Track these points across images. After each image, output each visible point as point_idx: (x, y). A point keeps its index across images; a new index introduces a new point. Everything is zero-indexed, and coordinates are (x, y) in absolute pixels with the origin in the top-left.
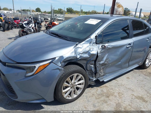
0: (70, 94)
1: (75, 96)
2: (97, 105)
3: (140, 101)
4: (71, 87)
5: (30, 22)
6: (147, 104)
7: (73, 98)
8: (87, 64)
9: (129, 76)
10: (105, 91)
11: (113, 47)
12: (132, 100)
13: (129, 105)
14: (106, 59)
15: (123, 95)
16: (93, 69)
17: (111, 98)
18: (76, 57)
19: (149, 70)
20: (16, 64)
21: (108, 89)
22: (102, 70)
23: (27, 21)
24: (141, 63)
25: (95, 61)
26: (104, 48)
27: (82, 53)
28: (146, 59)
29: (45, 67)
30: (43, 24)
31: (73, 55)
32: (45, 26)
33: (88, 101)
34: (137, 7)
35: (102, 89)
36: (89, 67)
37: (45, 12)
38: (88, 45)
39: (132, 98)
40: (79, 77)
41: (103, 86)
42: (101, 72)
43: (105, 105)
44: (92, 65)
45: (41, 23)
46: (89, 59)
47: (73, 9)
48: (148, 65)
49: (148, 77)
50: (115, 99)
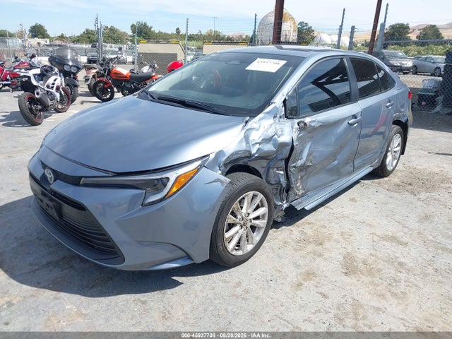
0: (238, 244)
1: (250, 247)
2: (302, 262)
3: (392, 246)
4: (241, 226)
5: (47, 71)
6: (407, 249)
7: (245, 252)
8: (268, 169)
9: (353, 196)
10: (309, 232)
11: (321, 124)
12: (375, 243)
13: (371, 254)
14: (309, 155)
15: (352, 238)
16: (283, 180)
17: (327, 244)
18: (250, 152)
19: (393, 179)
20: (114, 176)
21: (315, 227)
22: (299, 181)
23: (39, 69)
24: (376, 163)
25: (287, 160)
26: (303, 127)
27: (260, 141)
28: (387, 151)
29: (190, 177)
30: (81, 75)
31: (244, 146)
32: (87, 80)
33: (279, 257)
34: (342, 21)
35: (300, 229)
36: (274, 177)
37: (62, 37)
38: (271, 121)
39: (373, 241)
40: (257, 201)
41: (300, 222)
42: (298, 187)
43: (319, 260)
44: (281, 170)
45: (75, 74)
46: (274, 156)
47: (151, 28)
48: (392, 168)
49: (396, 195)
50: (338, 246)
